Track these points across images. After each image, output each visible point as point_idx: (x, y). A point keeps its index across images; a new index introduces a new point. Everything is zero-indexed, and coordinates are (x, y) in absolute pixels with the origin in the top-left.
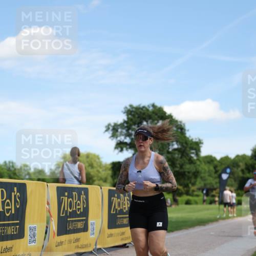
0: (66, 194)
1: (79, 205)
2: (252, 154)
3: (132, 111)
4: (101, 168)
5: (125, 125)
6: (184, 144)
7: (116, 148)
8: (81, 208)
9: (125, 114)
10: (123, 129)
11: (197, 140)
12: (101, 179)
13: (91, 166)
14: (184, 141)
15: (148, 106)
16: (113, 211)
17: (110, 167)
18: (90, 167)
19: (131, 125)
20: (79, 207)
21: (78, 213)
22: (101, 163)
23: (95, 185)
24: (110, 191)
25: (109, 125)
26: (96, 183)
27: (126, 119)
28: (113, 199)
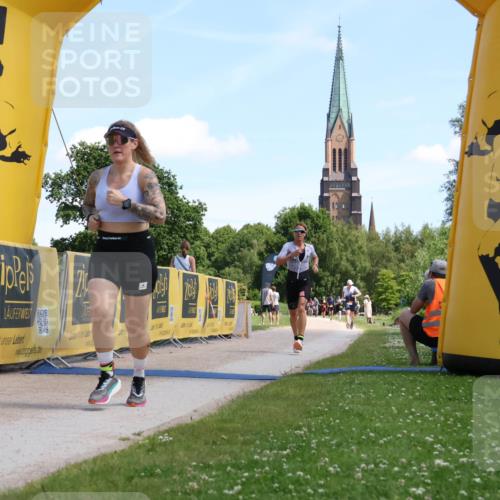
3: (85, 154)
5: (75, 176)
7: (57, 216)
9: (73, 159)
10: (71, 184)
11: (197, 204)
25: (47, 176)
27: (75, 167)
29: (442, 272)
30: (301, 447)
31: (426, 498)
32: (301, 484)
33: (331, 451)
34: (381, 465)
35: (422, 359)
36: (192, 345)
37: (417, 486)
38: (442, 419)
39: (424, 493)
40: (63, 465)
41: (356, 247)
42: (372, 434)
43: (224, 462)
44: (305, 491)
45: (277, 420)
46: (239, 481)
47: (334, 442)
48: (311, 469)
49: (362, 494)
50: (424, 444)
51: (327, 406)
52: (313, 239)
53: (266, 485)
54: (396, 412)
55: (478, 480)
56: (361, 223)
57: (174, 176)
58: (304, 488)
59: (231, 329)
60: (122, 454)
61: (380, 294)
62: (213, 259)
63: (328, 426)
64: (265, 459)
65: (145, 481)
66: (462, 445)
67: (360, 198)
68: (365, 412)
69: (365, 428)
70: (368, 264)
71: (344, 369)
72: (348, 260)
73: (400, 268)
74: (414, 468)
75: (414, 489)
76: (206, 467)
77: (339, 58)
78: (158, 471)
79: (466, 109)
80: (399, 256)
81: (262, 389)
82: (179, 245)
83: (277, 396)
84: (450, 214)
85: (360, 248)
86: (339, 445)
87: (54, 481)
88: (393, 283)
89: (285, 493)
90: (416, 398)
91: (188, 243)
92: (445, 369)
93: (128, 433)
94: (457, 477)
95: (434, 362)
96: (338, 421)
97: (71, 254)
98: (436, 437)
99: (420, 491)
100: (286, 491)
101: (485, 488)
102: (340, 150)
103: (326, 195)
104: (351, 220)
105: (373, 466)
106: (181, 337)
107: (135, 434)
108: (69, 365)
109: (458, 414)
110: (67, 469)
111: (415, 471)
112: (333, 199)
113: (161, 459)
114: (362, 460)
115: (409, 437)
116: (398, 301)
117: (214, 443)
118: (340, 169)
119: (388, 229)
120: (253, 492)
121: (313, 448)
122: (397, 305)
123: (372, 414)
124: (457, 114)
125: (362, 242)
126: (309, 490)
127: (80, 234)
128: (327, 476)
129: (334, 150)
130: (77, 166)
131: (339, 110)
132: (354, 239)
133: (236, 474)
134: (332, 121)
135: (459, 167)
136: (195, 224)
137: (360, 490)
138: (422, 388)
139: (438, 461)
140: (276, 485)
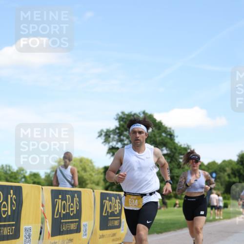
0: (60, 197)
1: (72, 208)
2: (238, 160)
3: (123, 118)
4: (93, 172)
5: (117, 131)
6: (173, 150)
7: (108, 153)
8: (74, 211)
9: (117, 121)
10: (115, 135)
11: (186, 146)
12: (94, 182)
13: (85, 170)
14: (173, 147)
15: (139, 113)
16: (105, 214)
17: (102, 171)
18: (83, 171)
19: (122, 131)
20: (73, 209)
21: (72, 215)
22: (93, 167)
23: (88, 188)
24: (102, 194)
25: (102, 131)
26: (89, 186)
27: (118, 126)
28: (105, 202)
57: (173, 131)
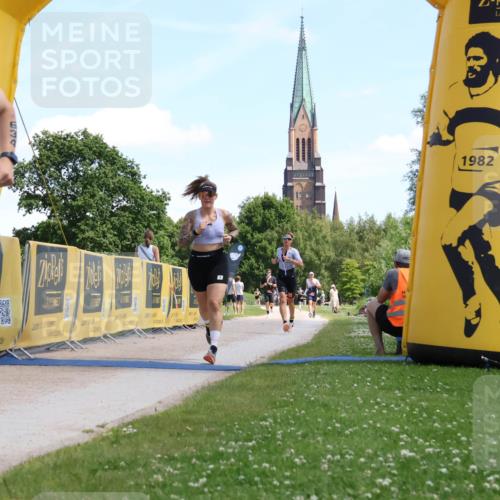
3: (48, 143)
7: (20, 205)
9: (36, 148)
10: (33, 172)
11: (160, 193)
14: (139, 196)
19: (47, 166)
29: (405, 261)
30: (267, 438)
31: (393, 489)
32: (267, 476)
33: (297, 442)
34: (347, 456)
35: (388, 349)
36: (157, 336)
37: (384, 477)
38: (408, 408)
39: (391, 484)
40: (25, 459)
41: (320, 237)
42: (338, 425)
43: (189, 454)
44: (271, 483)
45: (243, 411)
46: (204, 473)
47: (299, 433)
48: (277, 460)
49: (328, 485)
50: (390, 434)
51: (293, 397)
52: (277, 229)
53: (232, 477)
54: (361, 402)
55: (444, 470)
56: (324, 212)
57: (137, 166)
58: (270, 480)
59: (195, 319)
60: (86, 447)
61: (345, 283)
62: (177, 248)
63: (294, 418)
64: (230, 451)
65: (110, 475)
66: (428, 435)
67: (323, 187)
68: (331, 403)
69: (331, 418)
70: (332, 254)
71: (309, 359)
72: (312, 249)
73: (364, 257)
74: (381, 459)
75: (380, 480)
76: (171, 460)
77: (302, 48)
78: (122, 463)
79: (428, 99)
80: (364, 246)
81: (226, 380)
82: (143, 234)
83: (242, 387)
84: (413, 203)
85: (324, 237)
86: (304, 436)
87: (16, 475)
88: (357, 273)
89: (251, 485)
90: (382, 388)
91: (151, 233)
92: (410, 359)
93: (91, 425)
94: (423, 467)
95: (399, 352)
96: (303, 412)
97: (33, 244)
98: (402, 427)
99: (386, 482)
100: (251, 483)
101: (451, 479)
102: (303, 139)
103: (289, 184)
104: (315, 209)
105: (338, 457)
106: (145, 328)
107: (98, 426)
108: (32, 356)
109: (423, 403)
110: (30, 462)
111: (381, 462)
112: (297, 189)
113: (125, 451)
114: (328, 451)
115: (375, 428)
116: (363, 291)
117: (179, 434)
118: (304, 159)
119: (352, 218)
120: (218, 485)
121: (278, 440)
122: (361, 294)
123: (338, 405)
124: (419, 105)
125: (327, 231)
126: (275, 482)
127: (43, 223)
128: (293, 468)
129: (298, 140)
130: (40, 155)
131: (303, 100)
132: (317, 229)
133: (201, 466)
134: (295, 110)
135: (421, 157)
136: (159, 213)
137: (327, 482)
138: (388, 378)
139: (405, 452)
140: (242, 477)
